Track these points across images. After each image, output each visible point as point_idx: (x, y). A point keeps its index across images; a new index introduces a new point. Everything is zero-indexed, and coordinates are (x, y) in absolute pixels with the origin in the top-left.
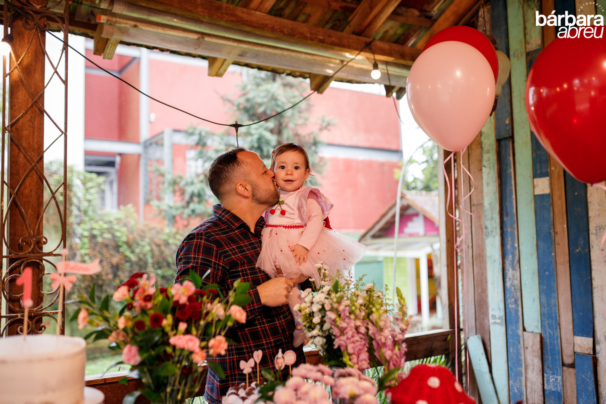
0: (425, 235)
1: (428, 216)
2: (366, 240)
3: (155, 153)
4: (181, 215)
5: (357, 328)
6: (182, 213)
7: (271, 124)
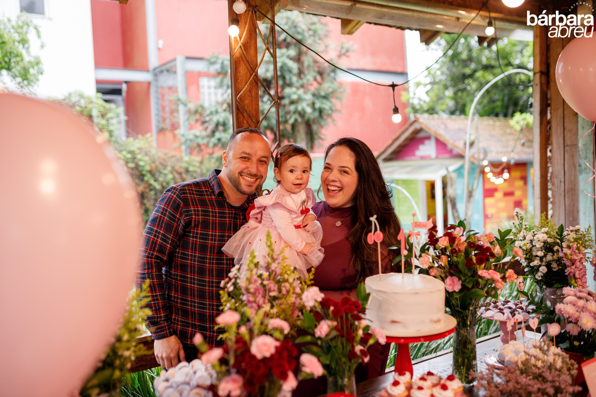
0: (437, 157)
4: (207, 145)
6: (208, 143)
7: (292, 52)
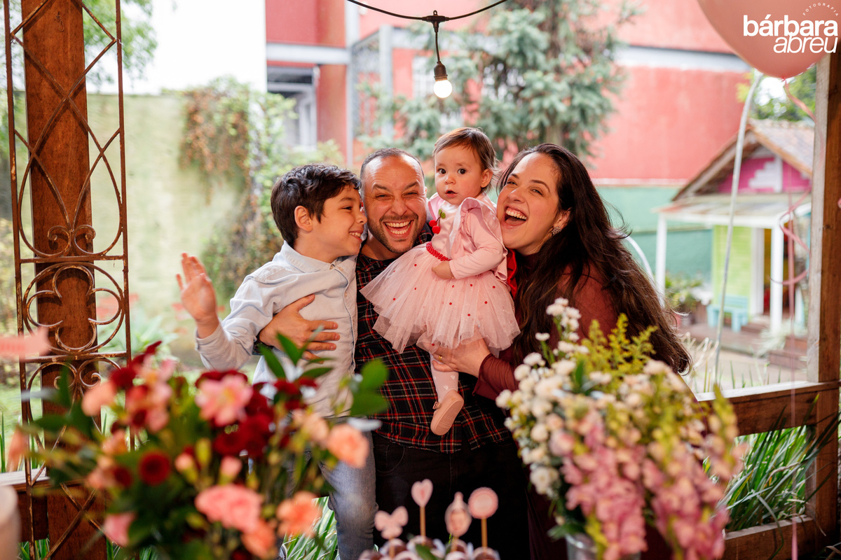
0: (783, 191)
1: (789, 161)
2: (686, 197)
3: (368, 62)
7: (540, 15)
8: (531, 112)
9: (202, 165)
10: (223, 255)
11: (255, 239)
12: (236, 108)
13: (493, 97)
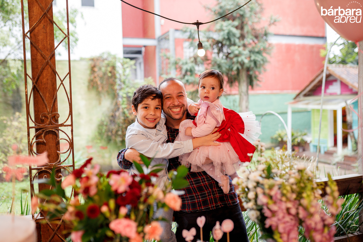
0: (341, 94)
1: (343, 81)
2: (300, 98)
3: (164, 45)
5: (288, 209)
7: (236, 23)
8: (233, 63)
9: (97, 88)
10: (106, 126)
11: (119, 118)
12: (111, 64)
13: (217, 58)
